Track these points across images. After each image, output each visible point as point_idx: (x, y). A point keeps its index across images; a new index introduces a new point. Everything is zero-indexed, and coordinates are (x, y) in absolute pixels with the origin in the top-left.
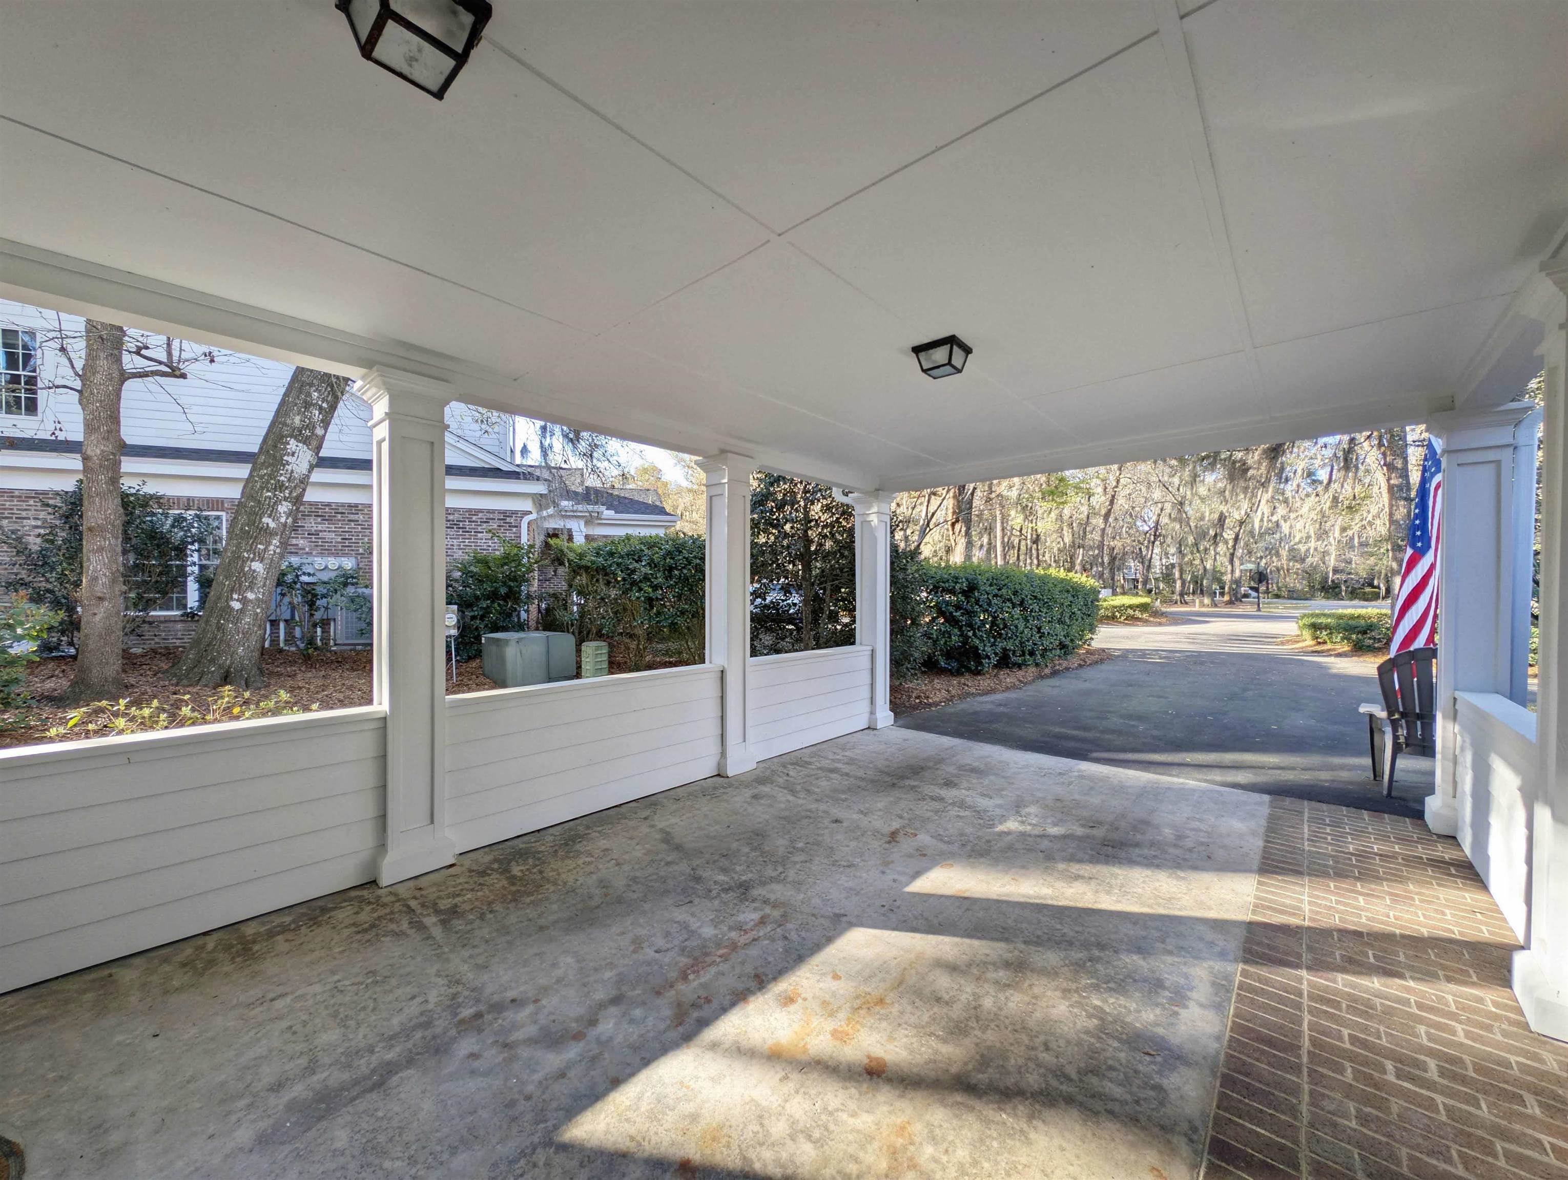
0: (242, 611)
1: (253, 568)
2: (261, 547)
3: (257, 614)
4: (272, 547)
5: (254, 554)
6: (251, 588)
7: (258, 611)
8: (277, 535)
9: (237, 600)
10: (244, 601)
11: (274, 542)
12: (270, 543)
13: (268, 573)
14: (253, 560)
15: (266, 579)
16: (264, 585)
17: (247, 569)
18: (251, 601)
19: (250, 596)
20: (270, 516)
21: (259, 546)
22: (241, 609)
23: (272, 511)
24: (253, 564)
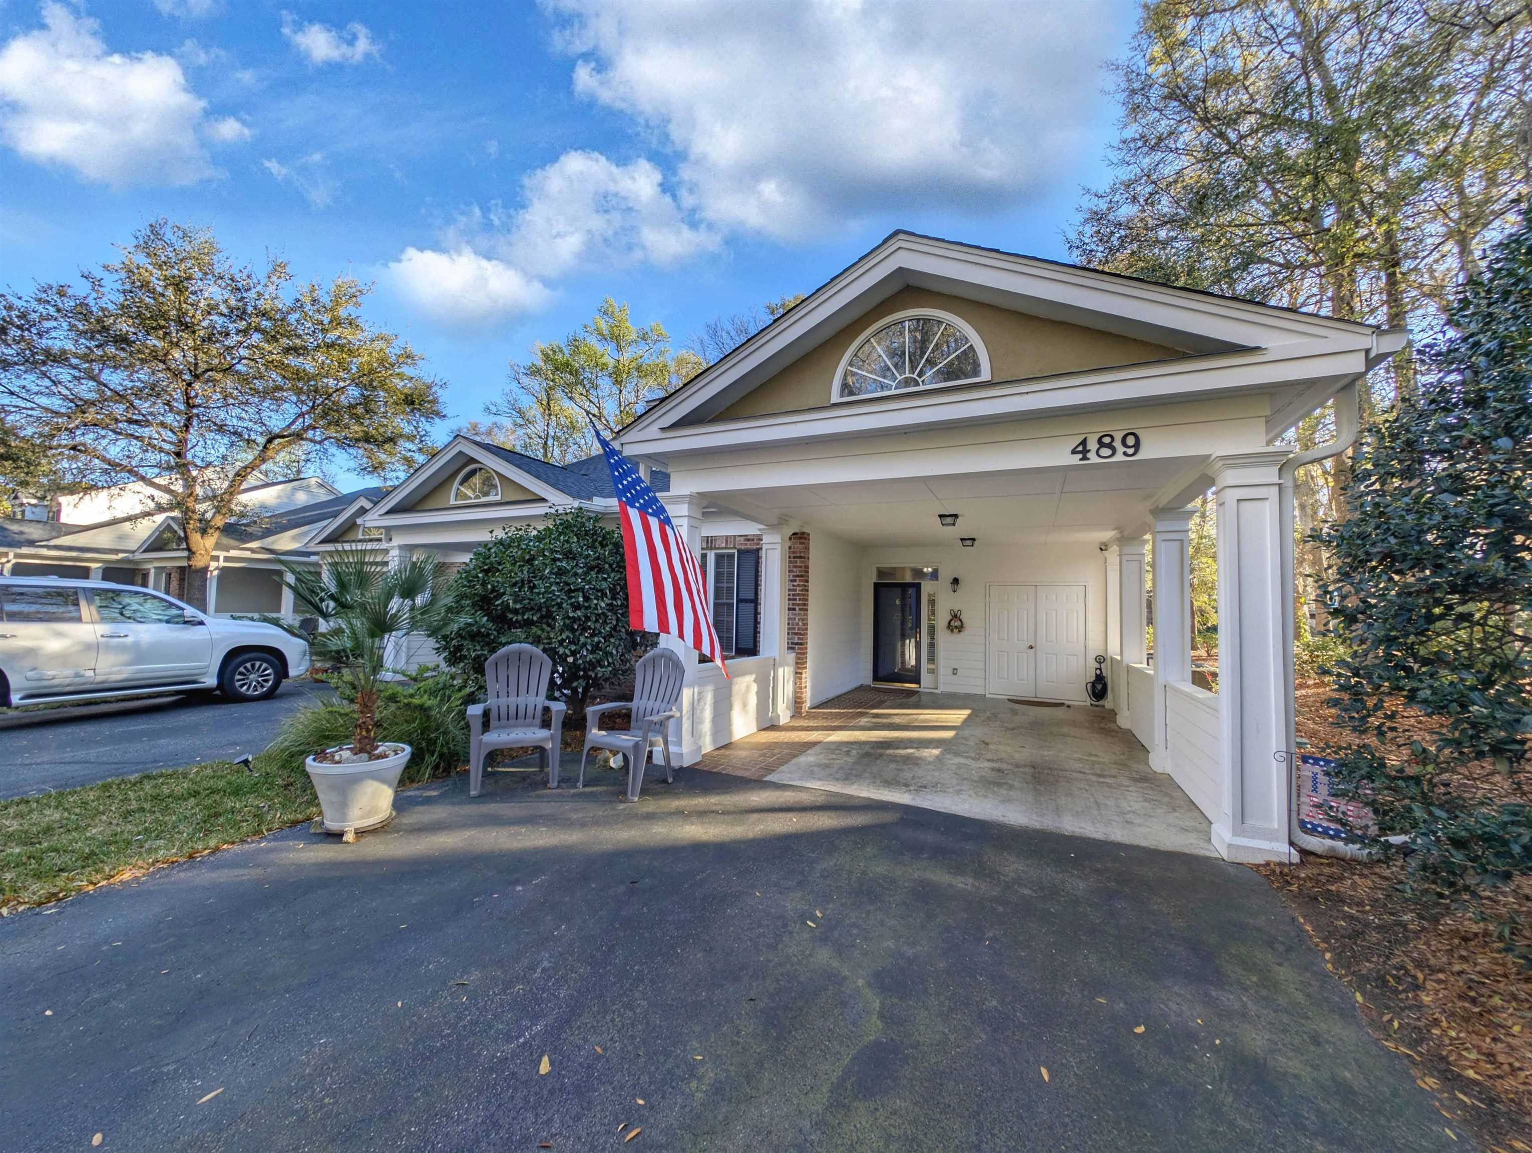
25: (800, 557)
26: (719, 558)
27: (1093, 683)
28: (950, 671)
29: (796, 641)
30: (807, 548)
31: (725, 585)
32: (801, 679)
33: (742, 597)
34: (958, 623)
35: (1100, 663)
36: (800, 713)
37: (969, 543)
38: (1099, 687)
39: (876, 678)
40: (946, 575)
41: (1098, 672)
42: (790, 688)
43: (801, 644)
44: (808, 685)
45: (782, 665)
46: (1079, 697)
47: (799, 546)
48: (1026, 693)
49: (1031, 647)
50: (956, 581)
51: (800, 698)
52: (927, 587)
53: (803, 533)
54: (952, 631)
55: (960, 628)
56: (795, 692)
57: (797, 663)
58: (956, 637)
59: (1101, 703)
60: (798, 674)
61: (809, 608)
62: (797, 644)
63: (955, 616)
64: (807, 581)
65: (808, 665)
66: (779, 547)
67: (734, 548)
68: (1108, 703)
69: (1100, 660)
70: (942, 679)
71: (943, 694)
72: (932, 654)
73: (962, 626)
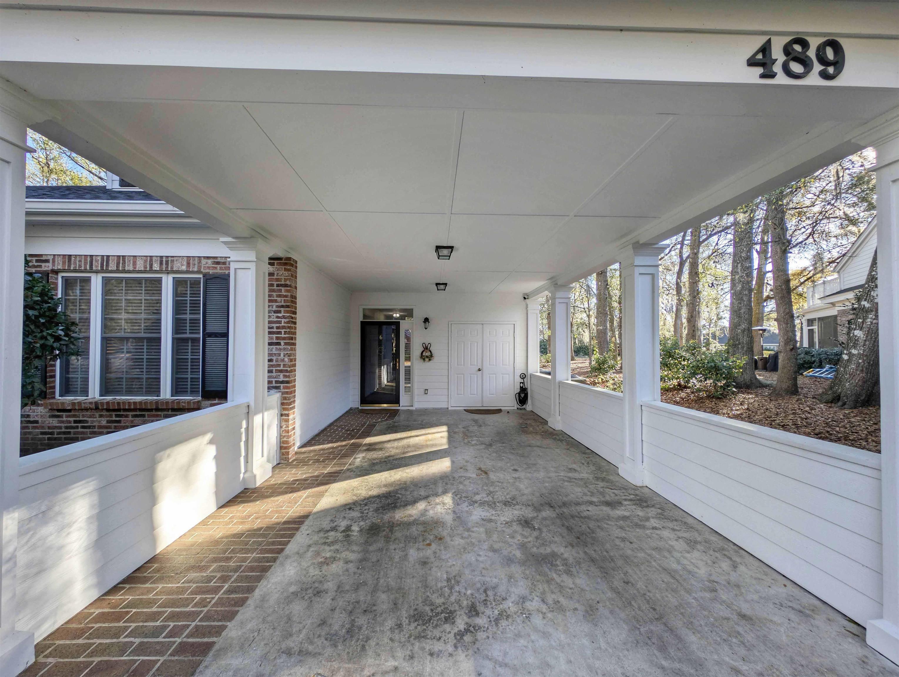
0: (848, 361)
1: (855, 334)
2: (860, 320)
3: (860, 363)
4: (869, 320)
5: (856, 325)
6: (855, 347)
7: (860, 361)
8: (872, 311)
9: (846, 354)
10: (850, 354)
11: (870, 316)
12: (867, 317)
13: (867, 337)
14: (855, 329)
15: (865, 341)
16: (864, 345)
17: (852, 335)
18: (854, 355)
19: (854, 352)
20: (865, 300)
21: (859, 320)
22: (848, 360)
23: (867, 296)
24: (855, 331)
25: (286, 286)
26: (177, 283)
27: (519, 394)
28: (422, 391)
29: (281, 379)
30: (294, 276)
31: (188, 316)
32: (287, 421)
33: (209, 330)
34: (428, 354)
35: (523, 378)
36: (287, 459)
37: (442, 287)
38: (522, 395)
39: (364, 400)
40: (419, 314)
41: (522, 385)
42: (273, 434)
43: (288, 382)
44: (298, 425)
45: (260, 410)
46: (511, 403)
47: (282, 273)
48: (477, 405)
49: (479, 370)
50: (426, 320)
51: (287, 442)
52: (404, 325)
53: (289, 259)
54: (424, 360)
55: (430, 357)
56: (281, 436)
57: (282, 404)
58: (428, 364)
59: (524, 406)
60: (283, 416)
61: (298, 342)
62: (282, 382)
63: (426, 348)
64: (295, 313)
65: (296, 404)
66: (253, 266)
67: (199, 272)
68: (529, 407)
69: (523, 376)
70: (416, 398)
71: (417, 410)
72: (408, 379)
73: (431, 356)
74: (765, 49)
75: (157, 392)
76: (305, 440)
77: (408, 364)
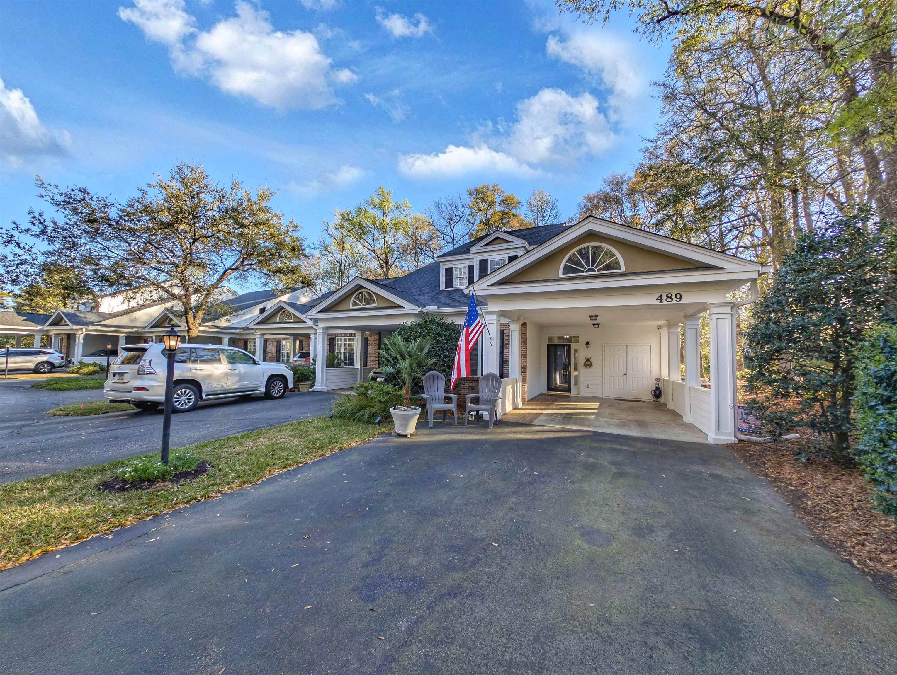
25: (524, 334)
27: (655, 391)
28: (585, 386)
30: (526, 330)
32: (524, 388)
34: (589, 363)
36: (525, 403)
37: (597, 326)
38: (658, 392)
39: (549, 389)
40: (583, 340)
41: (657, 386)
43: (525, 373)
44: (527, 391)
45: (518, 382)
46: (648, 397)
48: (623, 397)
49: (625, 374)
50: (588, 343)
51: (524, 397)
52: (573, 346)
53: (525, 323)
54: (586, 367)
55: (590, 366)
56: (523, 394)
58: (589, 370)
59: (658, 400)
60: (524, 386)
61: (527, 356)
62: (523, 372)
63: (588, 360)
64: (526, 344)
65: (527, 382)
66: (517, 329)
68: (662, 400)
69: (658, 380)
70: (581, 390)
71: (581, 397)
72: (576, 383)
73: (591, 364)
74: (661, 296)
75: (476, 375)
76: (530, 398)
77: (576, 373)
